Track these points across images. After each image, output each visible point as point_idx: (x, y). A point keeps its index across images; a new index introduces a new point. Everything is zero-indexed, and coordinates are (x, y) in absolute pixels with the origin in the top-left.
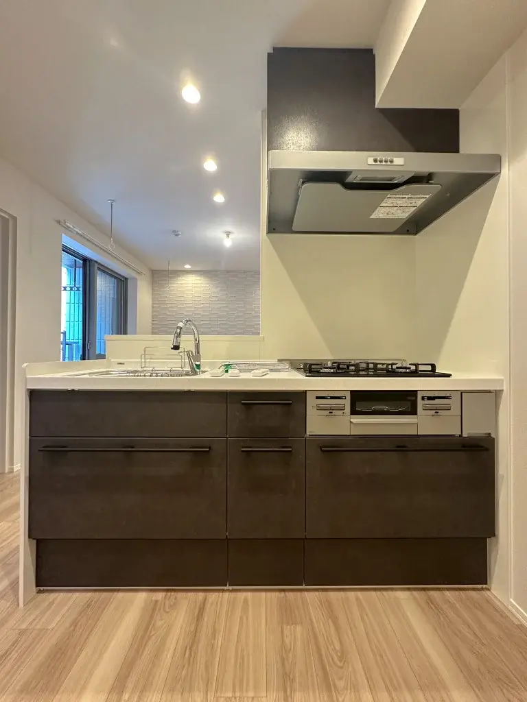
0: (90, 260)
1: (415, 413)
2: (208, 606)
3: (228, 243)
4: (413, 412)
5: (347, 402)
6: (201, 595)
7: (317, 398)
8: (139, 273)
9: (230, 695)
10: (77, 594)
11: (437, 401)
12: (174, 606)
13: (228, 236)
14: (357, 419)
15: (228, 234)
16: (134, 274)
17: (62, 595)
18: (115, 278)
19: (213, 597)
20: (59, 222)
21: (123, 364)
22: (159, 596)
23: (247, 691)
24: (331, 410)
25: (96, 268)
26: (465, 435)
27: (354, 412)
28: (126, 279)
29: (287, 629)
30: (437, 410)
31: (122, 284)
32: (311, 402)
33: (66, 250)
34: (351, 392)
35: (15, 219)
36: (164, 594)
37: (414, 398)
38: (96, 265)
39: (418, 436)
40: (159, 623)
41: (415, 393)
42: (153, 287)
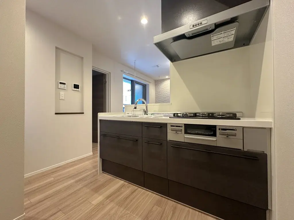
0: (133, 81)
1: (216, 136)
2: (137, 191)
4: (214, 135)
5: (183, 128)
6: (137, 188)
7: (171, 126)
8: (150, 82)
9: (129, 212)
10: (109, 176)
11: (227, 131)
12: (128, 187)
14: (187, 136)
16: (148, 83)
17: (106, 175)
18: (142, 85)
19: (140, 189)
20: (122, 71)
21: (129, 114)
22: (126, 183)
23: (134, 214)
24: (176, 131)
25: (135, 83)
26: (245, 150)
27: (186, 132)
28: (146, 85)
29: (155, 207)
30: (228, 135)
31: (145, 87)
32: (169, 128)
34: (185, 124)
35: (110, 73)
36: (128, 183)
37: (215, 129)
38: (135, 82)
39: (217, 146)
40: (123, 189)
41: (215, 127)
42: (155, 87)
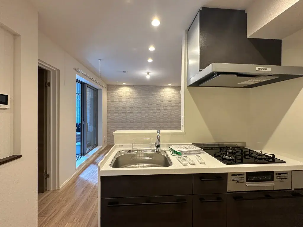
0: (84, 83)
3: (148, 77)
4: (272, 180)
5: (245, 177)
7: (232, 175)
8: (103, 87)
11: (282, 175)
13: (148, 74)
15: (148, 73)
16: (101, 87)
18: (93, 89)
20: (75, 69)
21: (122, 146)
25: (86, 87)
26: (293, 189)
27: (247, 181)
28: (97, 89)
30: (282, 179)
31: (96, 92)
32: (229, 178)
33: (78, 81)
34: (246, 172)
35: (59, 71)
37: (272, 174)
39: (274, 190)
42: (108, 92)
